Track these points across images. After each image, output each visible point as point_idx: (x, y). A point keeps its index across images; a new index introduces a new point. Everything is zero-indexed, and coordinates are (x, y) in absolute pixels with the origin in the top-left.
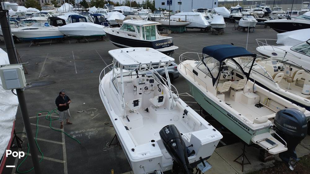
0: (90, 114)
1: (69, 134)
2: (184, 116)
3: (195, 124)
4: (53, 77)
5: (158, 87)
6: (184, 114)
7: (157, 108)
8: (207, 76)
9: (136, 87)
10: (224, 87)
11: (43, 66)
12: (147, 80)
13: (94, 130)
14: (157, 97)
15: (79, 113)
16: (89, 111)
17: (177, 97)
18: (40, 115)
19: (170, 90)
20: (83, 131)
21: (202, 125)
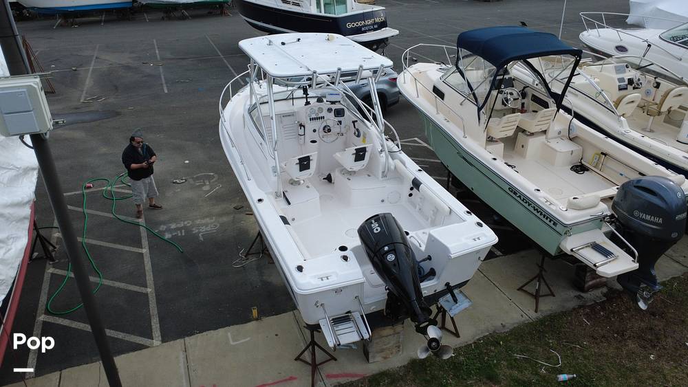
0: (200, 186)
1: (156, 231)
2: (411, 192)
3: (437, 210)
4: (111, 100)
5: (355, 127)
6: (412, 189)
7: (351, 173)
8: (466, 100)
9: (304, 127)
10: (504, 126)
11: (89, 75)
12: (330, 110)
13: (212, 221)
14: (352, 150)
15: (176, 183)
16: (198, 178)
17: (396, 149)
18: (90, 187)
19: (380, 133)
20: (186, 223)
21: (453, 213)
